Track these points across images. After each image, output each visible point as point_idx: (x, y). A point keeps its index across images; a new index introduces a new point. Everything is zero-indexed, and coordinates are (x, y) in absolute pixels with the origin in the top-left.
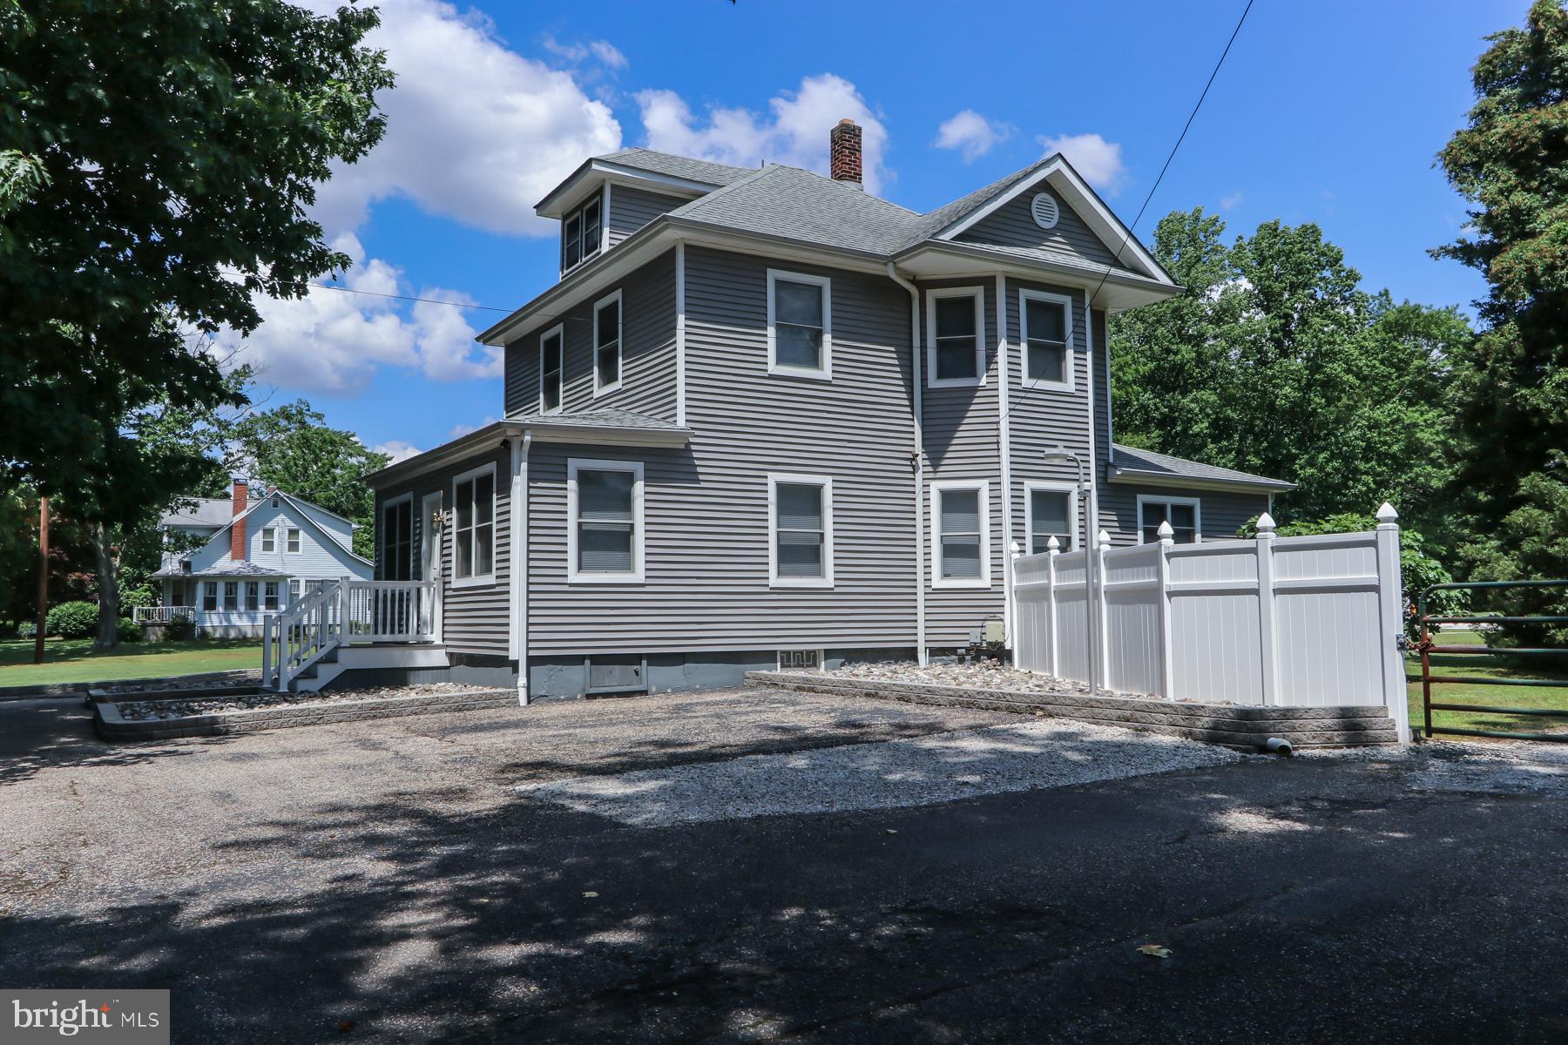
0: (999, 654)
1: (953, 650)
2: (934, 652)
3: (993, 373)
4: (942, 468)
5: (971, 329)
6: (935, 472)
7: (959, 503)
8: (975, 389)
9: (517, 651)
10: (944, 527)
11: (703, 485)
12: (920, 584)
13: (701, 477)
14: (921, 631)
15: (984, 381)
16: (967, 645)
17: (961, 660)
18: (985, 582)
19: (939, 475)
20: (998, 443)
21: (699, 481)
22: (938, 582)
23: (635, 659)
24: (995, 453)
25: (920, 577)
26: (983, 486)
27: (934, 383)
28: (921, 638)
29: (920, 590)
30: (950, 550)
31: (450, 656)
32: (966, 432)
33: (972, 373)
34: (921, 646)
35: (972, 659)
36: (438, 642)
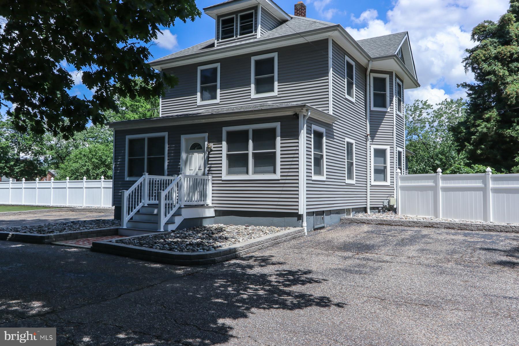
0: (392, 209)
1: (378, 208)
2: (372, 209)
3: (392, 107)
4: (374, 140)
5: (385, 90)
6: (372, 142)
7: (380, 154)
8: (386, 112)
9: (302, 210)
10: (375, 163)
11: (335, 140)
12: (369, 183)
13: (335, 137)
14: (369, 201)
15: (389, 110)
16: (382, 206)
17: (379, 212)
18: (388, 183)
19: (374, 143)
20: (393, 133)
21: (334, 138)
22: (373, 183)
23: (322, 213)
24: (392, 136)
25: (368, 181)
26: (388, 148)
27: (373, 109)
28: (369, 203)
29: (369, 186)
30: (378, 171)
31: (216, 211)
32: (383, 127)
33: (384, 106)
34: (369, 207)
35: (383, 211)
36: (211, 205)
